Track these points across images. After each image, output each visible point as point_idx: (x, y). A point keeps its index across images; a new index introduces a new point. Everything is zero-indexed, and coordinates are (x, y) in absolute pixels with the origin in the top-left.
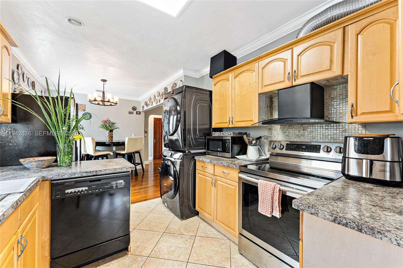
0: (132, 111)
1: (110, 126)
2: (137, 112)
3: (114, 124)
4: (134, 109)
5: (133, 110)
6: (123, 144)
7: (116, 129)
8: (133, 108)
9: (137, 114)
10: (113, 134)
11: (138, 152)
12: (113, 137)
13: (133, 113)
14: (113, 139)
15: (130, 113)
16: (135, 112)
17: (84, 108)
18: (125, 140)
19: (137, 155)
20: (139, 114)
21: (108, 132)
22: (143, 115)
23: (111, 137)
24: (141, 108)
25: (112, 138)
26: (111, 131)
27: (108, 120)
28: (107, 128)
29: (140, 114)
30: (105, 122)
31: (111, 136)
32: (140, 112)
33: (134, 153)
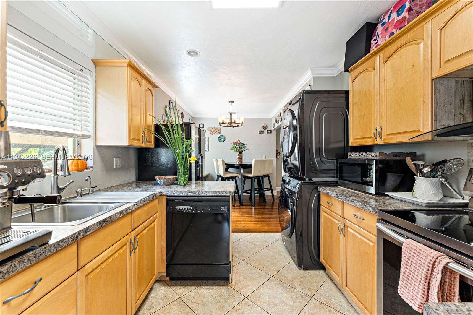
0: (262, 130)
1: (241, 147)
2: (268, 131)
3: (244, 145)
4: (265, 127)
5: (264, 128)
6: (250, 166)
7: (245, 150)
8: (263, 126)
9: (268, 133)
10: (242, 156)
11: (267, 176)
12: (242, 158)
13: (263, 132)
14: (242, 161)
15: (261, 132)
16: (265, 131)
17: (219, 132)
18: (252, 162)
19: (266, 180)
20: (270, 133)
21: (238, 153)
22: (274, 133)
23: (241, 159)
24: (272, 126)
25: (241, 160)
26: (241, 153)
27: (238, 142)
28: (236, 149)
29: (271, 133)
30: (236, 143)
31: (240, 158)
32: (271, 131)
33: (262, 176)
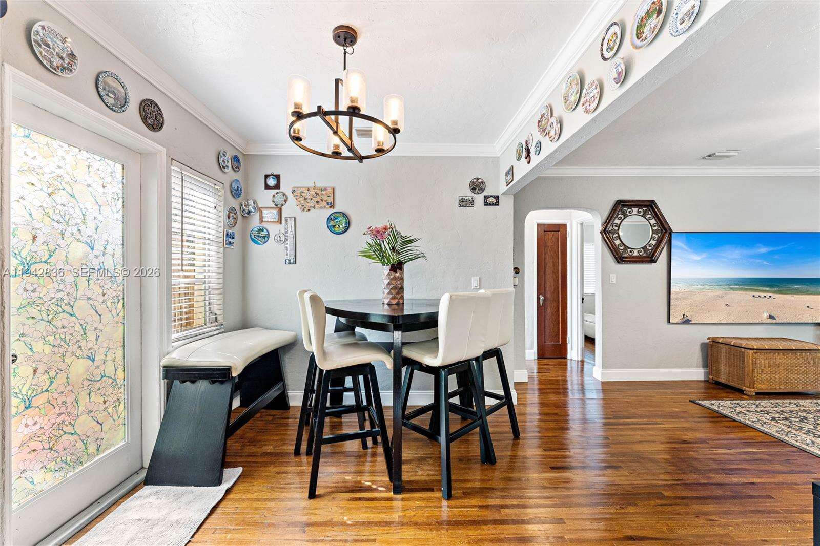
0: (468, 194)
1: (397, 247)
2: (486, 197)
3: (411, 241)
4: (477, 186)
5: (474, 189)
6: (431, 321)
7: (411, 260)
8: (472, 183)
9: (486, 204)
10: (402, 279)
12: (402, 288)
13: (472, 203)
14: (402, 298)
15: (465, 203)
16: (479, 198)
17: (330, 200)
18: (437, 303)
20: (493, 205)
21: (386, 269)
22: (507, 204)
23: (398, 290)
24: (503, 179)
25: (398, 293)
26: (397, 267)
27: (386, 229)
28: (378, 254)
29: (497, 204)
30: (378, 233)
31: (395, 288)
32: (497, 198)
